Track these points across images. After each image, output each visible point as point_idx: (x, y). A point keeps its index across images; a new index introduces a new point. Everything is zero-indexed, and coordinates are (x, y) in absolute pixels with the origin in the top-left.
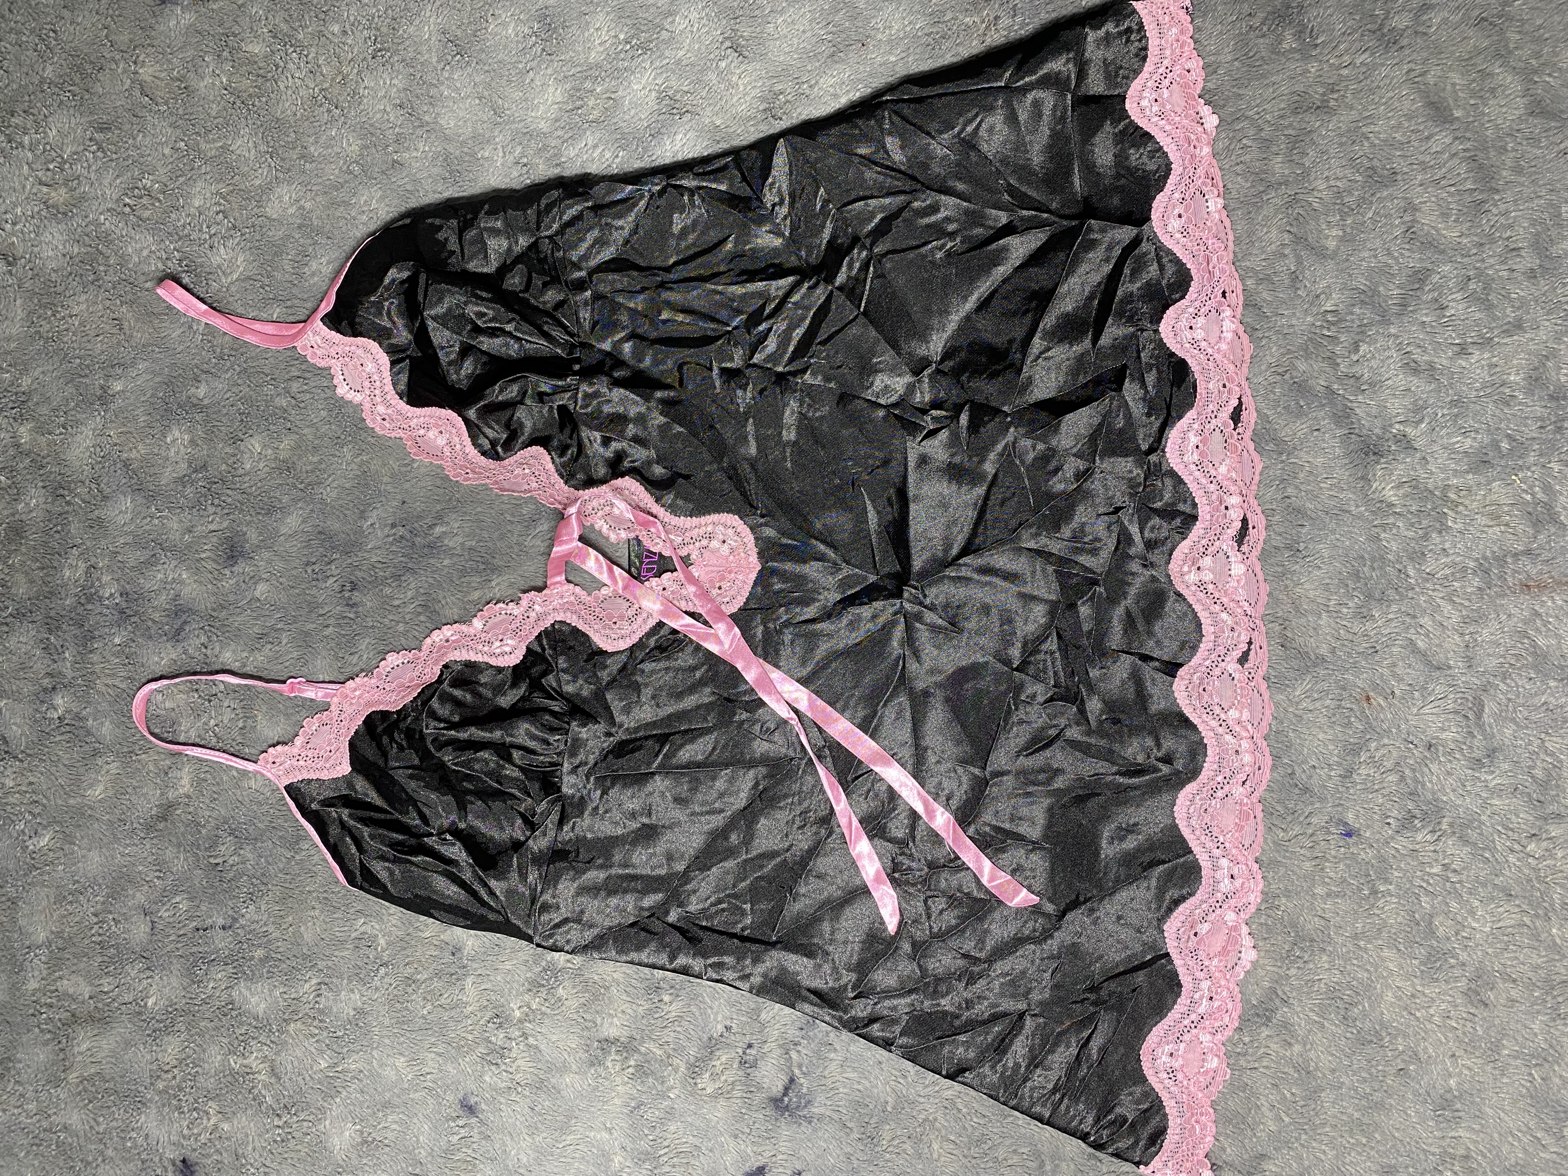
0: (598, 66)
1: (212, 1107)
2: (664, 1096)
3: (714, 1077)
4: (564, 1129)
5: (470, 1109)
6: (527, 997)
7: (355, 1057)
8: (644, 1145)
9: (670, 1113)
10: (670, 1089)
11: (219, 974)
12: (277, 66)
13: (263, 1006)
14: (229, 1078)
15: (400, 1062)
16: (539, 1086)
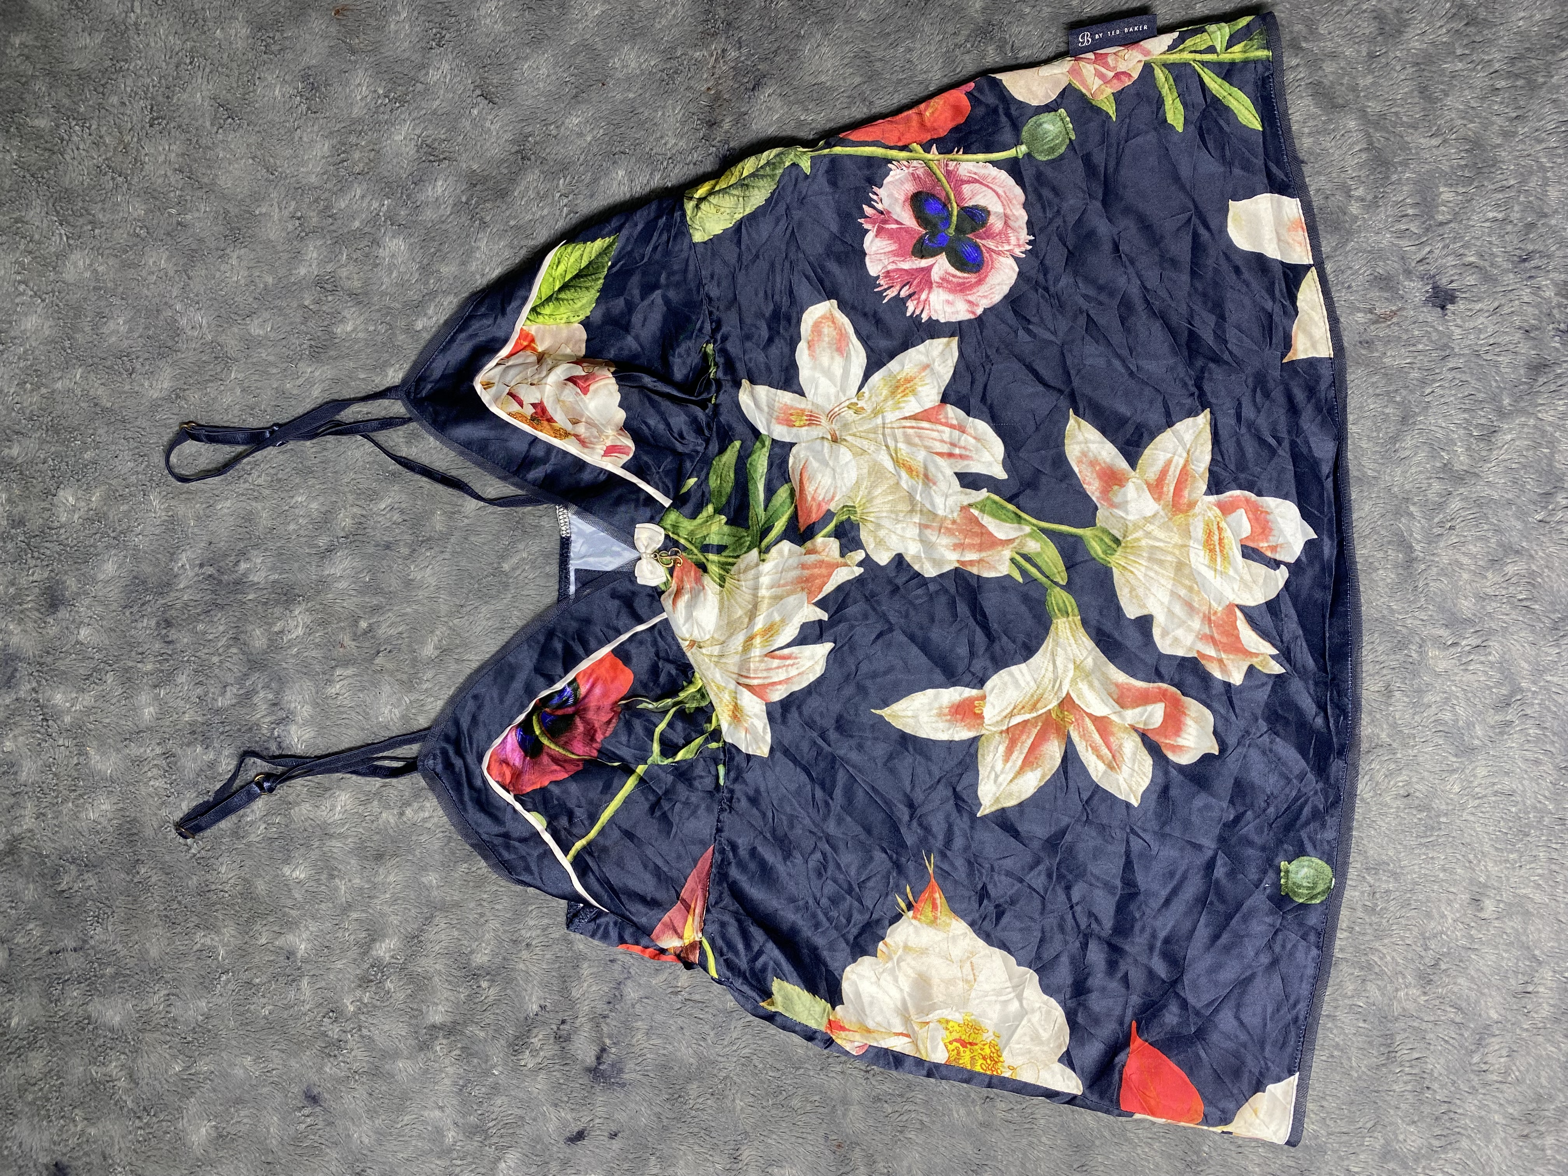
0: (360, 120)
1: (78, 1115)
2: (487, 1073)
3: (535, 1053)
4: (401, 1109)
5: (313, 1099)
6: (358, 993)
7: (207, 1059)
8: (473, 1119)
9: (495, 1089)
10: (494, 1066)
11: (75, 993)
12: (62, 140)
13: (117, 1018)
14: (91, 1087)
15: (248, 1061)
16: (375, 1073)
